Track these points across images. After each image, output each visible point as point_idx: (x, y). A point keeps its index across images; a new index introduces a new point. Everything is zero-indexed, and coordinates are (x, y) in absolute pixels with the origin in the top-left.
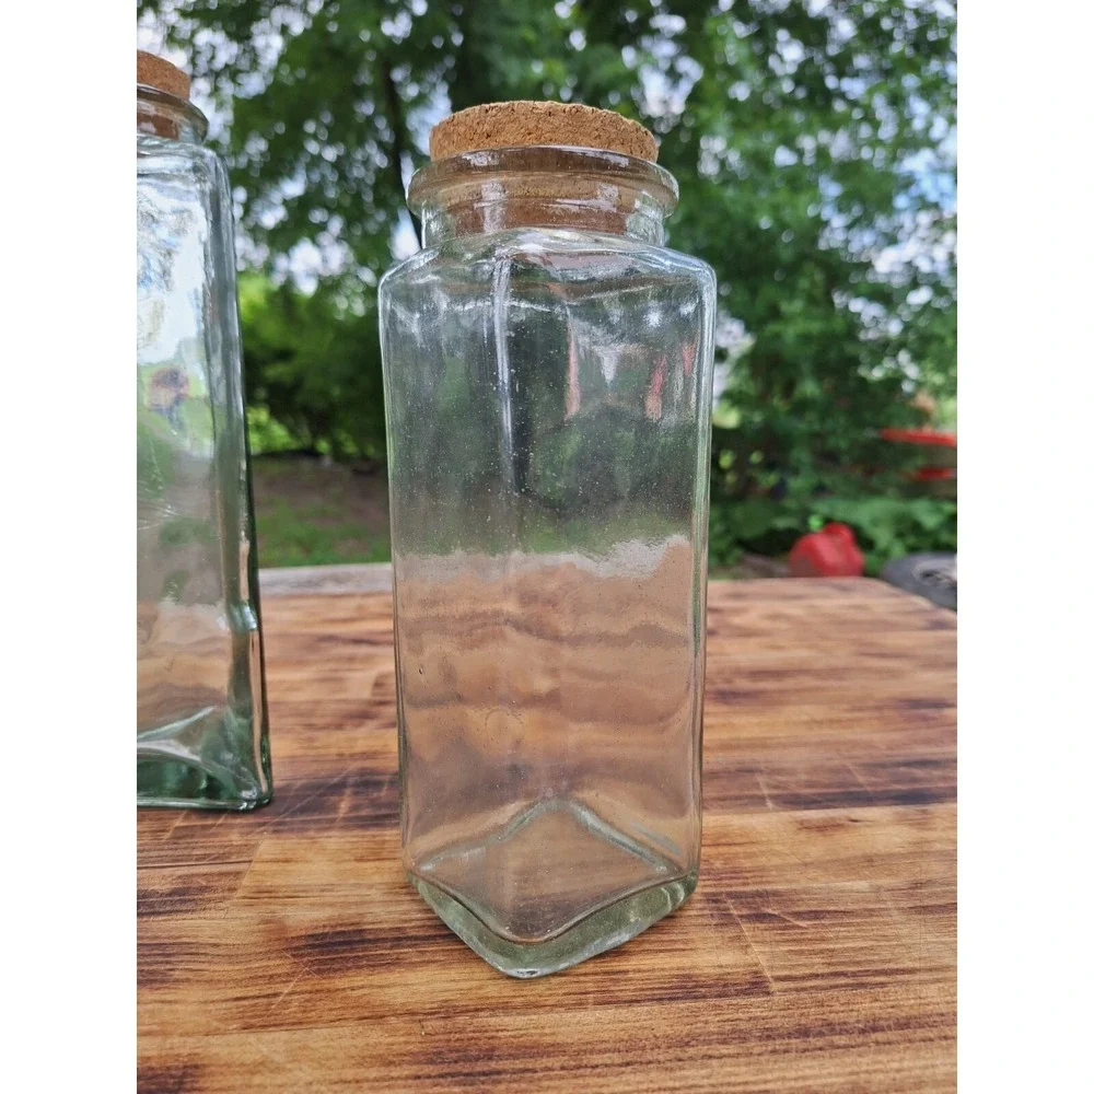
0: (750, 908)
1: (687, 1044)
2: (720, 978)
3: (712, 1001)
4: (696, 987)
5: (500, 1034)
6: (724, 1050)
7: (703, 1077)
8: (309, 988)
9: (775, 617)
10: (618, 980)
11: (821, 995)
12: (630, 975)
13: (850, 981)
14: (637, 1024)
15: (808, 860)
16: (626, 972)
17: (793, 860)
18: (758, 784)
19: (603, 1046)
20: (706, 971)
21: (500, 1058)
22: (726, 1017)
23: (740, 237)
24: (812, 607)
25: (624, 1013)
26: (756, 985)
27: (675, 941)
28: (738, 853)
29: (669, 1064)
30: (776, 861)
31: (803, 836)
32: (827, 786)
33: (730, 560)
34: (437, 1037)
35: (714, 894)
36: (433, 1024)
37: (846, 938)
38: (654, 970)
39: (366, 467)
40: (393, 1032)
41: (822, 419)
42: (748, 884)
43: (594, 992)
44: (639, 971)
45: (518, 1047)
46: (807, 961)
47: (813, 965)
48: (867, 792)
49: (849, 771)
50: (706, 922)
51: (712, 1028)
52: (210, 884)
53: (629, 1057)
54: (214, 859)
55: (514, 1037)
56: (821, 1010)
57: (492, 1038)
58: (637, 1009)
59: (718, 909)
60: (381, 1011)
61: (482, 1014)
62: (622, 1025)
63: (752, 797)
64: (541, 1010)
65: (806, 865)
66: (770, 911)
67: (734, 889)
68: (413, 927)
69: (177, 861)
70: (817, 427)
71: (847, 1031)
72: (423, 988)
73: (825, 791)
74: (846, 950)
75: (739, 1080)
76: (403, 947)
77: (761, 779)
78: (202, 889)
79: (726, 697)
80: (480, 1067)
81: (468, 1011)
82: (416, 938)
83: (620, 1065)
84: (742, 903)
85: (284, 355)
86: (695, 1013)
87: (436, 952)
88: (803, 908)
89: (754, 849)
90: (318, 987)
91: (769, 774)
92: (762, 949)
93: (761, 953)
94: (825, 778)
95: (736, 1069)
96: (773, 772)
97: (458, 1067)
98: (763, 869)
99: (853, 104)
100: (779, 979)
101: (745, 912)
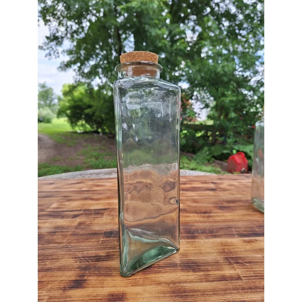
0: (235, 261)
1: (226, 290)
2: (231, 276)
3: (230, 281)
4: (226, 278)
5: (186, 287)
6: (234, 292)
7: (231, 297)
8: (142, 277)
9: (231, 185)
10: (209, 276)
11: (253, 280)
12: (211, 275)
13: (260, 278)
14: (215, 286)
15: (247, 250)
16: (210, 275)
17: (243, 250)
18: (233, 231)
19: (208, 290)
20: (228, 275)
21: (187, 292)
22: (233, 285)
23: (213, 75)
24: (240, 182)
25: (211, 283)
26: (239, 278)
27: (220, 268)
28: (230, 248)
29: (223, 294)
30: (239, 250)
31: (245, 244)
32: (249, 231)
33: (211, 162)
34: (173, 288)
35: (227, 257)
36: (171, 285)
37: (257, 268)
38: (216, 274)
39: (111, 136)
40: (163, 287)
41: (236, 123)
42: (234, 255)
43: (204, 279)
44: (213, 274)
45: (190, 290)
46: (249, 273)
47: (251, 274)
48: (258, 233)
49: (254, 228)
50: (226, 264)
51: (231, 287)
52: (114, 254)
53: (214, 293)
54: (113, 248)
55: (189, 288)
56: (254, 284)
57: (184, 288)
58: (214, 282)
59: (228, 261)
60: (159, 283)
61: (181, 283)
62: (211, 286)
63: (232, 234)
64: (194, 283)
65: (246, 251)
66: (240, 261)
67: (231, 256)
68: (162, 264)
69: (105, 248)
70: (235, 125)
71: (260, 288)
72: (167, 278)
73: (249, 233)
74: (258, 271)
75: (238, 298)
76: (160, 269)
77: (233, 230)
78: (113, 255)
79: (222, 208)
80: (183, 294)
81: (178, 283)
82: (163, 267)
83: (213, 294)
84: (233, 260)
85: (90, 107)
86: (227, 284)
87: (168, 270)
88: (247, 261)
89: (234, 247)
90: (145, 277)
91: (235, 228)
92: (239, 270)
93: (239, 271)
94: (249, 230)
95: (237, 296)
96: (236, 228)
97: (179, 294)
98: (237, 252)
99: (243, 37)
100: (244, 277)
101: (234, 262)
